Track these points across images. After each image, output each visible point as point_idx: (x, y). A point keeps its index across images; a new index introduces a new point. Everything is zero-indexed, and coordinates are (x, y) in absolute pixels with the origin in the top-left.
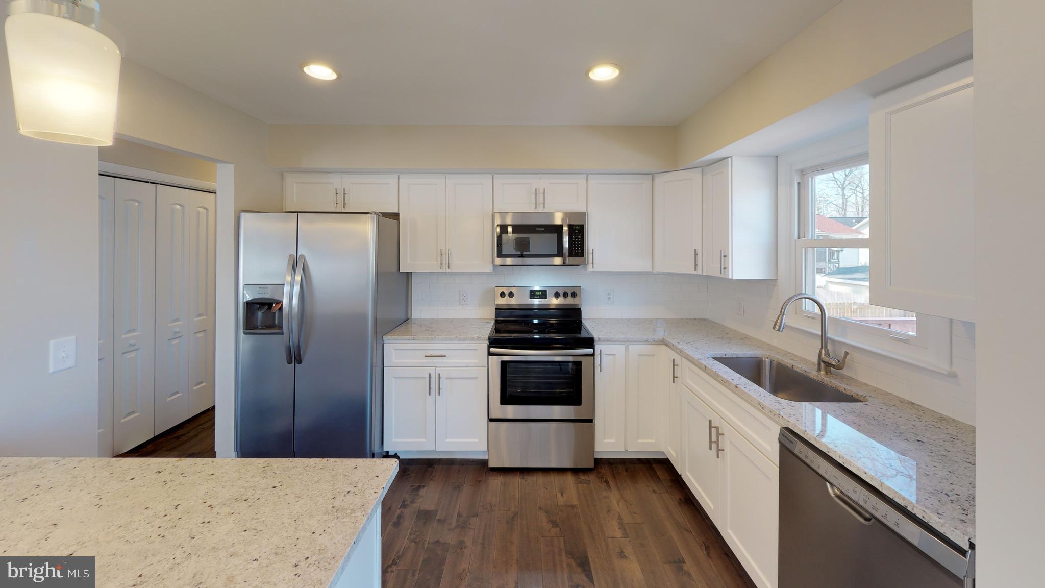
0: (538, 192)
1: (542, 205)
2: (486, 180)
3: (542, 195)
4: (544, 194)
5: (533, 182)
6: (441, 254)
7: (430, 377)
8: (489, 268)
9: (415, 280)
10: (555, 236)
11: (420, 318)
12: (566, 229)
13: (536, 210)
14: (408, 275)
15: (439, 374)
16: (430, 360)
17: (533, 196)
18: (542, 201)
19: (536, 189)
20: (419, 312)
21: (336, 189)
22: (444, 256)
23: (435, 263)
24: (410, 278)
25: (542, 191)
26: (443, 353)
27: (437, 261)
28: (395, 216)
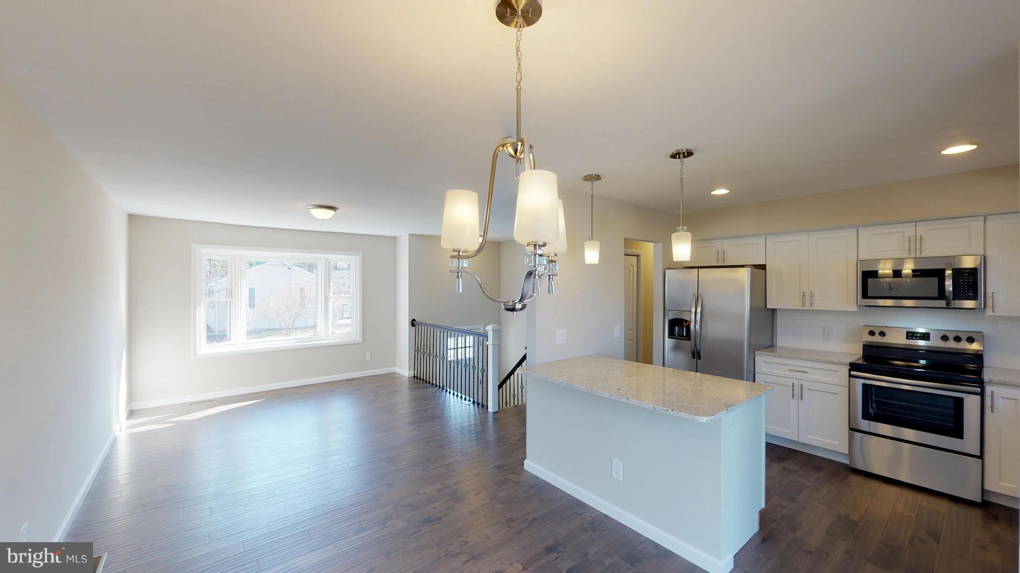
0: (913, 239)
1: (918, 251)
2: (851, 234)
3: (918, 242)
4: (921, 240)
5: (909, 230)
6: (804, 295)
7: (793, 386)
8: (854, 308)
9: (779, 317)
10: (935, 280)
11: (784, 346)
12: (949, 272)
13: (910, 255)
14: (774, 311)
15: (802, 385)
16: (793, 373)
17: (907, 244)
18: (918, 247)
19: (910, 237)
20: (782, 341)
21: (718, 250)
22: (807, 297)
23: (799, 302)
24: (775, 315)
25: (918, 238)
26: (805, 370)
27: (800, 301)
28: (763, 267)
